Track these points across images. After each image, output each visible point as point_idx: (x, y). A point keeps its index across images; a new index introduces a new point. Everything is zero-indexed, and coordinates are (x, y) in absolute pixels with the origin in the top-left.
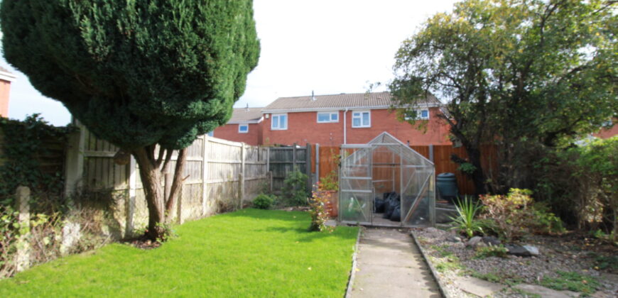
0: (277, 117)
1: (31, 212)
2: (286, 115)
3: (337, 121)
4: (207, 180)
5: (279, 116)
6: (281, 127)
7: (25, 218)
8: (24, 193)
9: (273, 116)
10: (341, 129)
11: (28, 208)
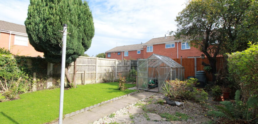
0: (149, 47)
1: (36, 78)
2: (153, 46)
3: (174, 47)
4: (97, 72)
5: (149, 46)
6: (151, 51)
7: (35, 80)
8: (35, 74)
9: (147, 47)
10: (176, 50)
11: (36, 77)
